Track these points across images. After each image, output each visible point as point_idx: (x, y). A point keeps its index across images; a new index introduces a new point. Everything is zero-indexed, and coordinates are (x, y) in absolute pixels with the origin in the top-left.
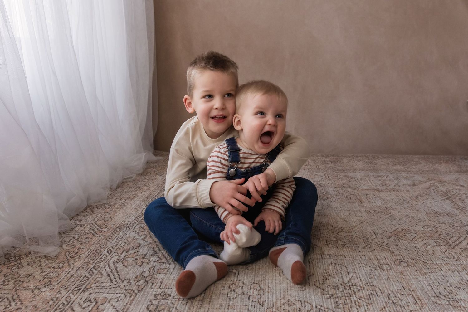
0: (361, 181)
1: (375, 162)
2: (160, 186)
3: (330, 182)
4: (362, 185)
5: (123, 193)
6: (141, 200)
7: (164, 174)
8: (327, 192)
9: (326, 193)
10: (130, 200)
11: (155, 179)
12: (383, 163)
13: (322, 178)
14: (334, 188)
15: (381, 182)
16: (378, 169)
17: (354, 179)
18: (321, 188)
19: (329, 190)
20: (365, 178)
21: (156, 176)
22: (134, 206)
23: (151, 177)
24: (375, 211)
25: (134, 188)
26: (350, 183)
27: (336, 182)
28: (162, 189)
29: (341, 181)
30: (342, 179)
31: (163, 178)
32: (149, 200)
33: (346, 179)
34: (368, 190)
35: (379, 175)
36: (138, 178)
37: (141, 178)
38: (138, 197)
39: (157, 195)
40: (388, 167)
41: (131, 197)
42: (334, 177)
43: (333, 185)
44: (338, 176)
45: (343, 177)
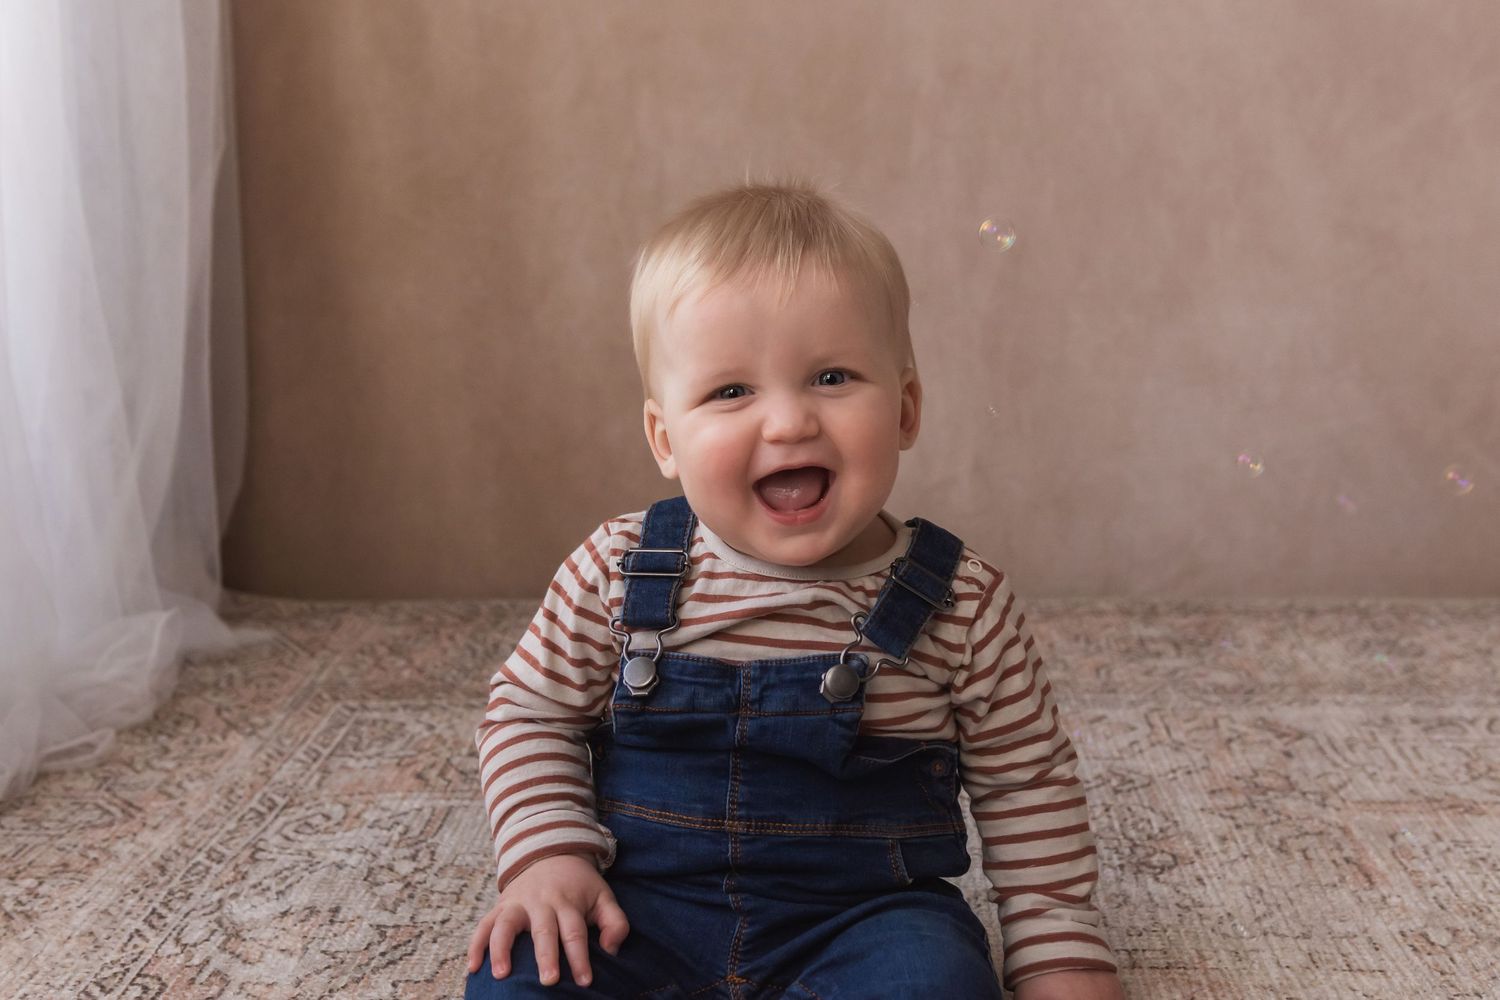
0: (1349, 754)
1: (1412, 645)
2: (240, 792)
3: (1182, 760)
4: (1361, 777)
5: (32, 841)
6: (128, 879)
7: (268, 724)
8: (1167, 819)
9: (1166, 825)
10: (64, 879)
11: (221, 754)
12: (1454, 647)
13: (1132, 736)
14: (1206, 797)
15: (1465, 759)
16: (1436, 682)
17: (1308, 743)
18: (1134, 798)
19: (1176, 804)
20: (1372, 734)
21: (224, 737)
22: (81, 919)
23: (198, 742)
24: (1455, 932)
25: (98, 807)
26: (1294, 764)
27: (1214, 763)
28: (251, 809)
29: (1239, 756)
30: (1244, 743)
31: (260, 749)
32: (169, 882)
33: (1268, 743)
34: (1398, 802)
35: (1449, 712)
36: (127, 751)
37: (138, 750)
38: (112, 865)
39: (221, 849)
40: (1488, 669)
41: (76, 862)
42: (1198, 729)
43: (1201, 780)
44: (1223, 723)
45: (1251, 731)
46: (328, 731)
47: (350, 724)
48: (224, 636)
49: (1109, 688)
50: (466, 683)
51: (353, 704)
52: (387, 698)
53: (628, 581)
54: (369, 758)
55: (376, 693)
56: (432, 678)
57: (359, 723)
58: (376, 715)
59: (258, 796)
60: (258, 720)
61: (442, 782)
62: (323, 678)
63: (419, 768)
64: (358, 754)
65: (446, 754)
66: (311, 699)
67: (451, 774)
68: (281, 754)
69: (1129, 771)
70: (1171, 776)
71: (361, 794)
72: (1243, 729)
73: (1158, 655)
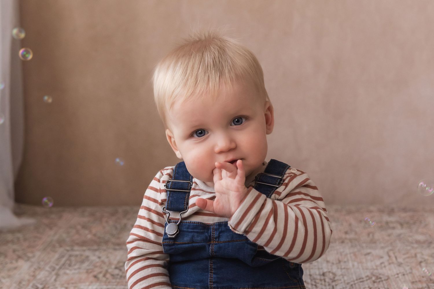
3: (402, 270)
7: (34, 256)
13: (381, 260)
14: (410, 284)
18: (381, 284)
21: (17, 261)
23: (6, 263)
27: (414, 271)
29: (424, 268)
30: (427, 263)
31: (31, 266)
42: (408, 257)
43: (408, 278)
44: (419, 256)
45: (430, 258)
46: (59, 259)
47: (67, 256)
48: (16, 222)
49: (373, 242)
50: (113, 240)
51: (68, 248)
52: (82, 246)
53: (168, 193)
54: (75, 269)
55: (78, 244)
56: (99, 238)
58: (77, 253)
59: (31, 284)
60: (30, 255)
61: (104, 279)
62: (55, 238)
63: (95, 273)
64: (70, 268)
65: (105, 268)
66: (51, 247)
67: (108, 276)
68: (39, 268)
69: (380, 274)
70: (396, 276)
71: (73, 283)
72: (426, 257)
73: (394, 228)
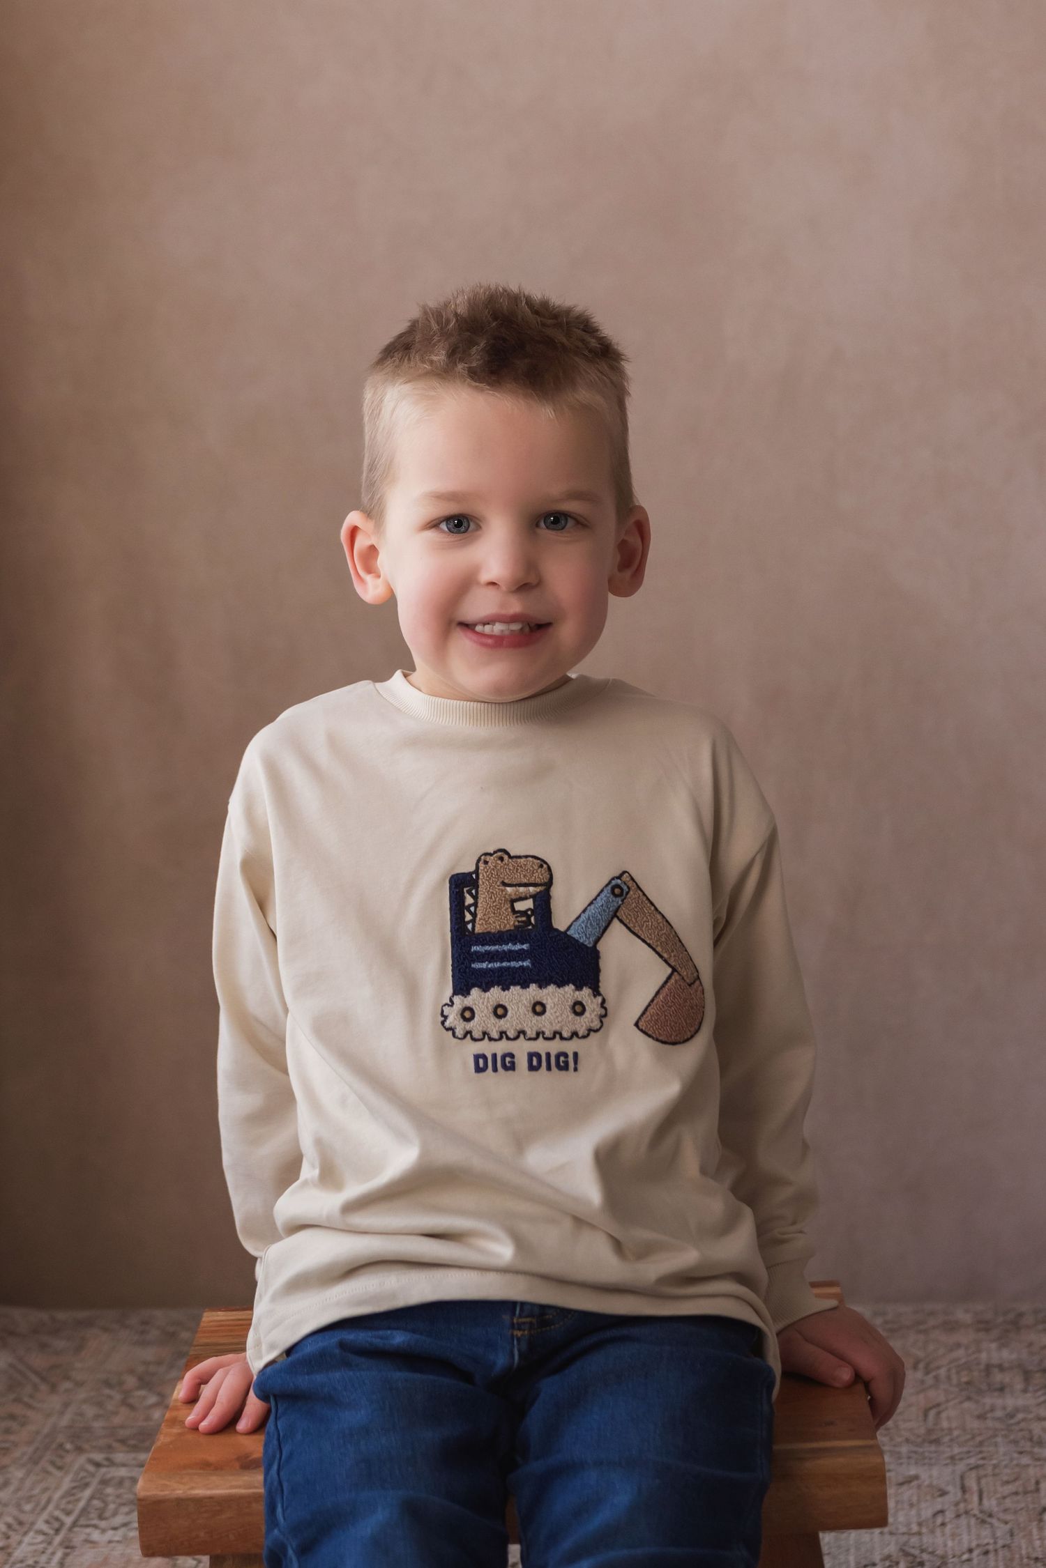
7: (6, 1483)
46: (71, 1492)
47: (94, 1483)
51: (98, 1457)
52: (135, 1448)
54: (115, 1528)
55: (123, 1441)
57: (105, 1482)
58: (123, 1472)
62: (65, 1421)
64: (103, 1524)
66: (52, 1450)
68: (21, 1523)
